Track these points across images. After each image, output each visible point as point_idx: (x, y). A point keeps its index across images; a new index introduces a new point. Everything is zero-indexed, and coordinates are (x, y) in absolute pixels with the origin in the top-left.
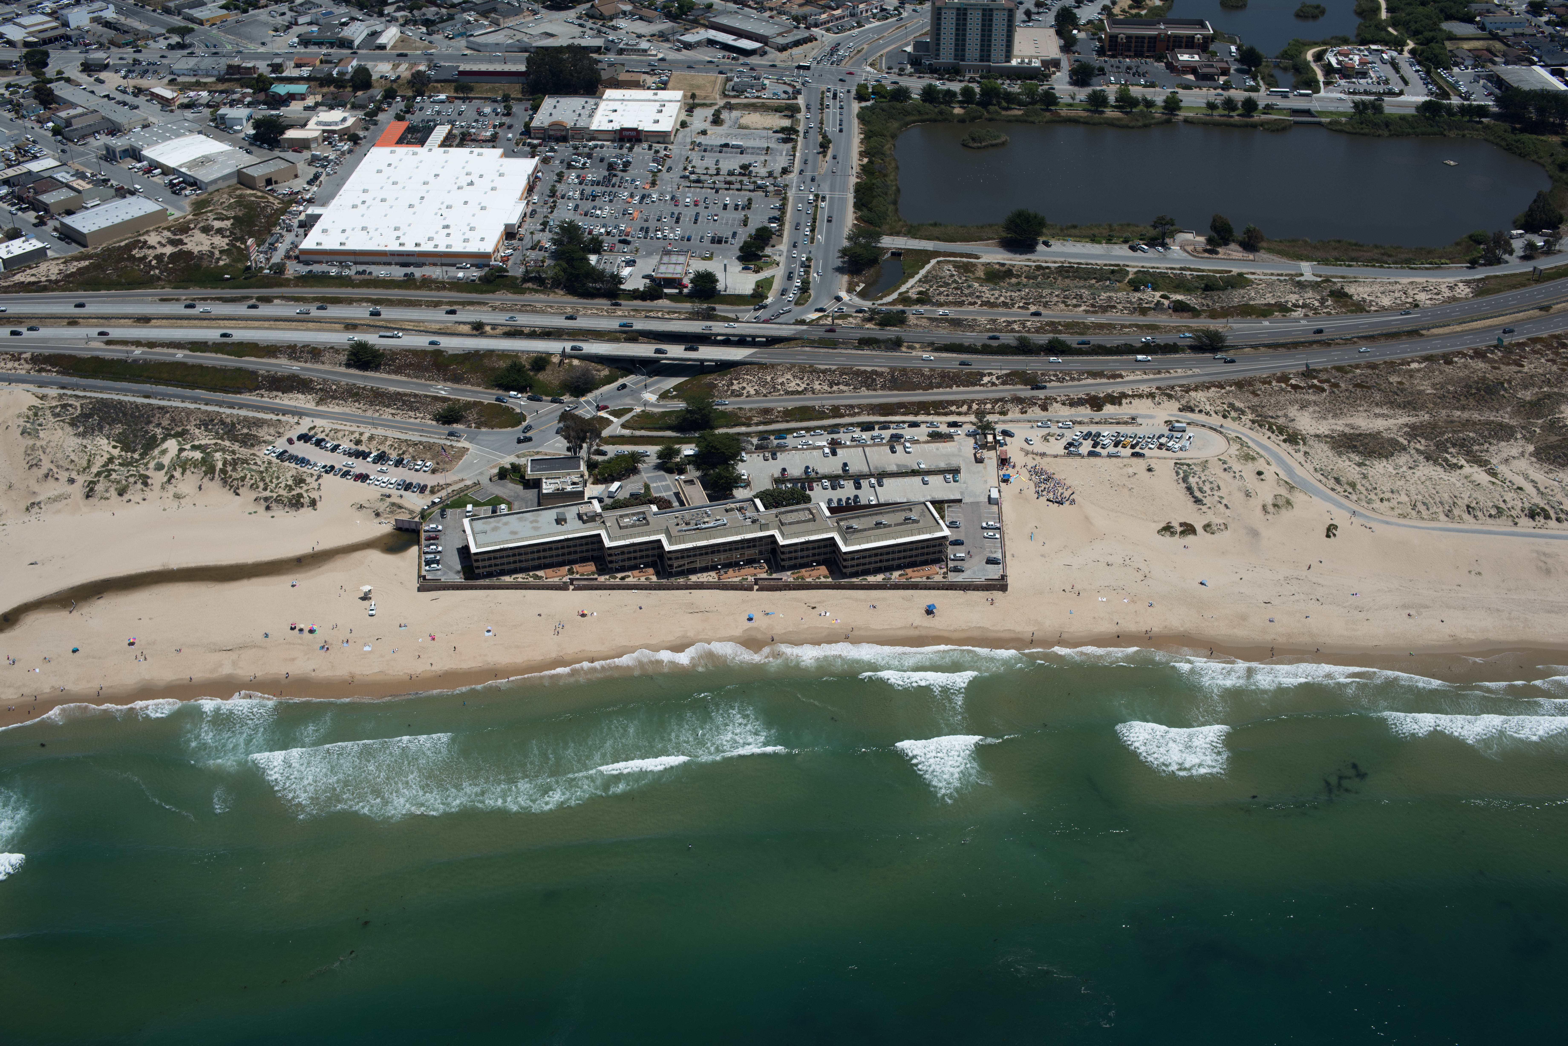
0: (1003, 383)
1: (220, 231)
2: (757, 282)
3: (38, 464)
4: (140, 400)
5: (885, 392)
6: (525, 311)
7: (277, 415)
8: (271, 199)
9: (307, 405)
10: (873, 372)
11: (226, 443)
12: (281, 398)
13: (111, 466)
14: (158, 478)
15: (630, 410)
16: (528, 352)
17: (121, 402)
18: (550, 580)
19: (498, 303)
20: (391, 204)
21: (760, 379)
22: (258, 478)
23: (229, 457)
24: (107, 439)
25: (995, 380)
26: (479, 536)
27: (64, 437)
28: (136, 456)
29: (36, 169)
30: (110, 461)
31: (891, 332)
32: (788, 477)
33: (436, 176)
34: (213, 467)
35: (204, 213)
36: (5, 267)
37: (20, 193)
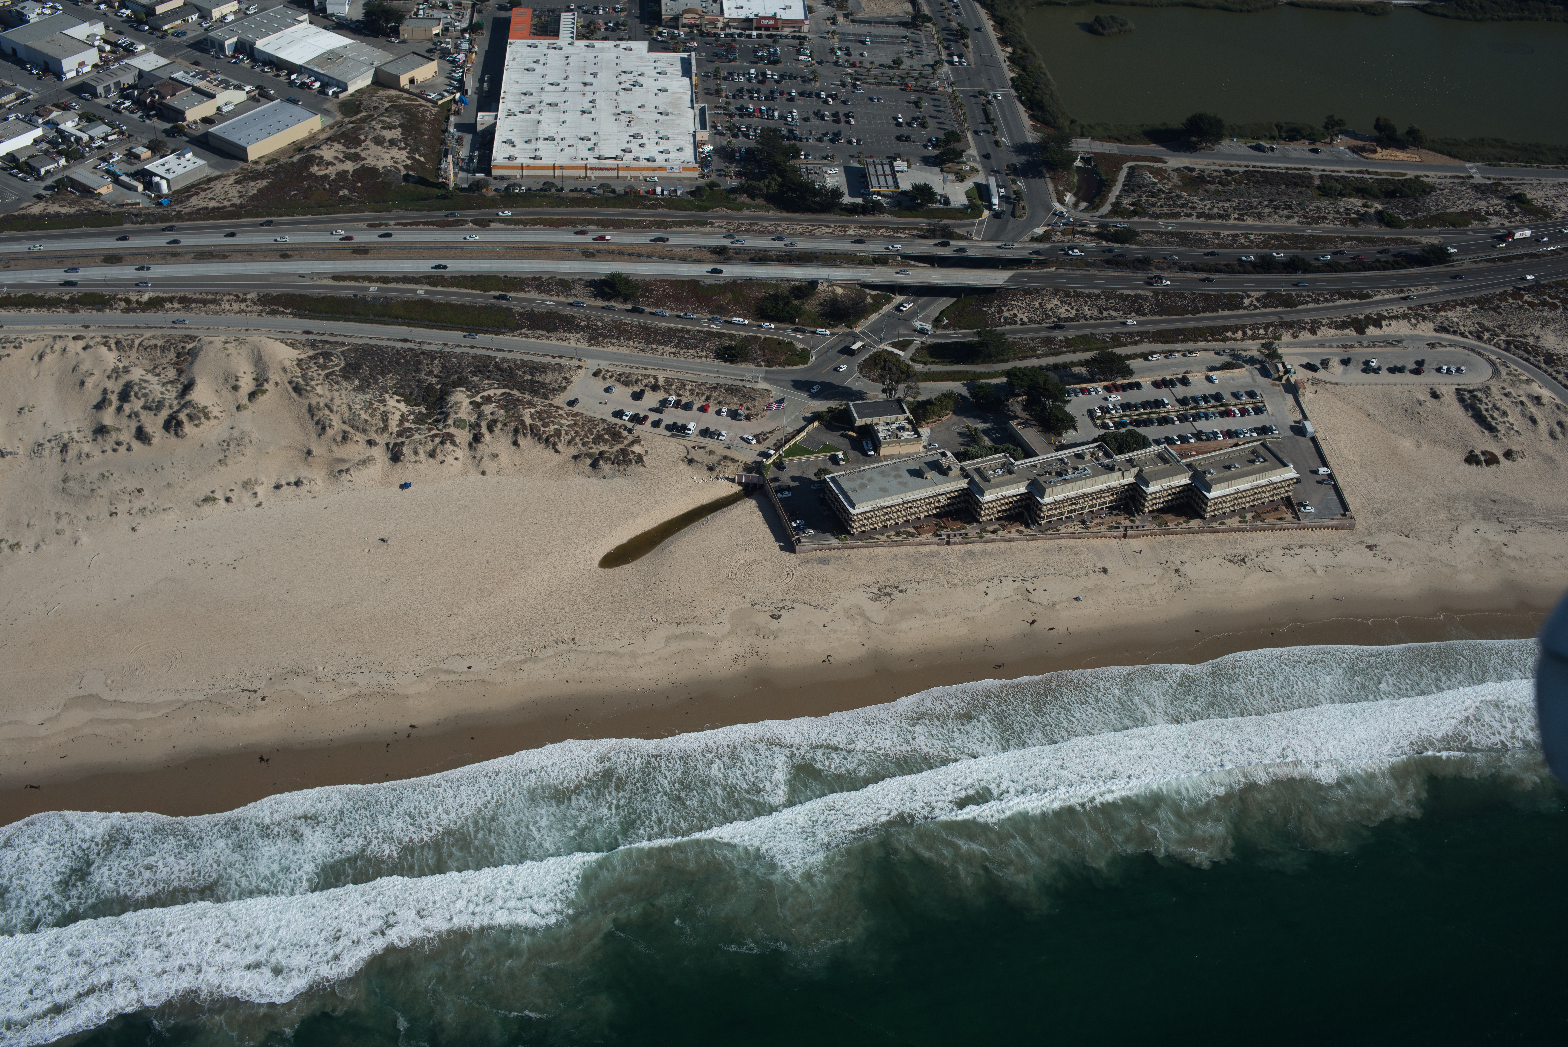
0: (1265, 306)
1: (393, 143)
2: (966, 193)
3: (330, 426)
4: (398, 345)
5: (1157, 318)
6: (755, 231)
7: (554, 357)
8: (423, 102)
9: (580, 346)
10: (1137, 296)
11: (516, 393)
12: (548, 338)
13: (407, 425)
14: (463, 436)
15: (911, 342)
16: (788, 280)
17: (380, 347)
18: (922, 538)
19: (724, 222)
20: (562, 109)
21: (1028, 305)
22: (573, 433)
23: (533, 410)
24: (387, 392)
25: (1255, 303)
26: (851, 495)
27: (343, 392)
28: (424, 410)
29: (147, 68)
30: (403, 419)
31: (1132, 249)
32: (1108, 415)
33: (594, 75)
34: (523, 423)
35: (363, 120)
36: (169, 188)
37: (141, 97)
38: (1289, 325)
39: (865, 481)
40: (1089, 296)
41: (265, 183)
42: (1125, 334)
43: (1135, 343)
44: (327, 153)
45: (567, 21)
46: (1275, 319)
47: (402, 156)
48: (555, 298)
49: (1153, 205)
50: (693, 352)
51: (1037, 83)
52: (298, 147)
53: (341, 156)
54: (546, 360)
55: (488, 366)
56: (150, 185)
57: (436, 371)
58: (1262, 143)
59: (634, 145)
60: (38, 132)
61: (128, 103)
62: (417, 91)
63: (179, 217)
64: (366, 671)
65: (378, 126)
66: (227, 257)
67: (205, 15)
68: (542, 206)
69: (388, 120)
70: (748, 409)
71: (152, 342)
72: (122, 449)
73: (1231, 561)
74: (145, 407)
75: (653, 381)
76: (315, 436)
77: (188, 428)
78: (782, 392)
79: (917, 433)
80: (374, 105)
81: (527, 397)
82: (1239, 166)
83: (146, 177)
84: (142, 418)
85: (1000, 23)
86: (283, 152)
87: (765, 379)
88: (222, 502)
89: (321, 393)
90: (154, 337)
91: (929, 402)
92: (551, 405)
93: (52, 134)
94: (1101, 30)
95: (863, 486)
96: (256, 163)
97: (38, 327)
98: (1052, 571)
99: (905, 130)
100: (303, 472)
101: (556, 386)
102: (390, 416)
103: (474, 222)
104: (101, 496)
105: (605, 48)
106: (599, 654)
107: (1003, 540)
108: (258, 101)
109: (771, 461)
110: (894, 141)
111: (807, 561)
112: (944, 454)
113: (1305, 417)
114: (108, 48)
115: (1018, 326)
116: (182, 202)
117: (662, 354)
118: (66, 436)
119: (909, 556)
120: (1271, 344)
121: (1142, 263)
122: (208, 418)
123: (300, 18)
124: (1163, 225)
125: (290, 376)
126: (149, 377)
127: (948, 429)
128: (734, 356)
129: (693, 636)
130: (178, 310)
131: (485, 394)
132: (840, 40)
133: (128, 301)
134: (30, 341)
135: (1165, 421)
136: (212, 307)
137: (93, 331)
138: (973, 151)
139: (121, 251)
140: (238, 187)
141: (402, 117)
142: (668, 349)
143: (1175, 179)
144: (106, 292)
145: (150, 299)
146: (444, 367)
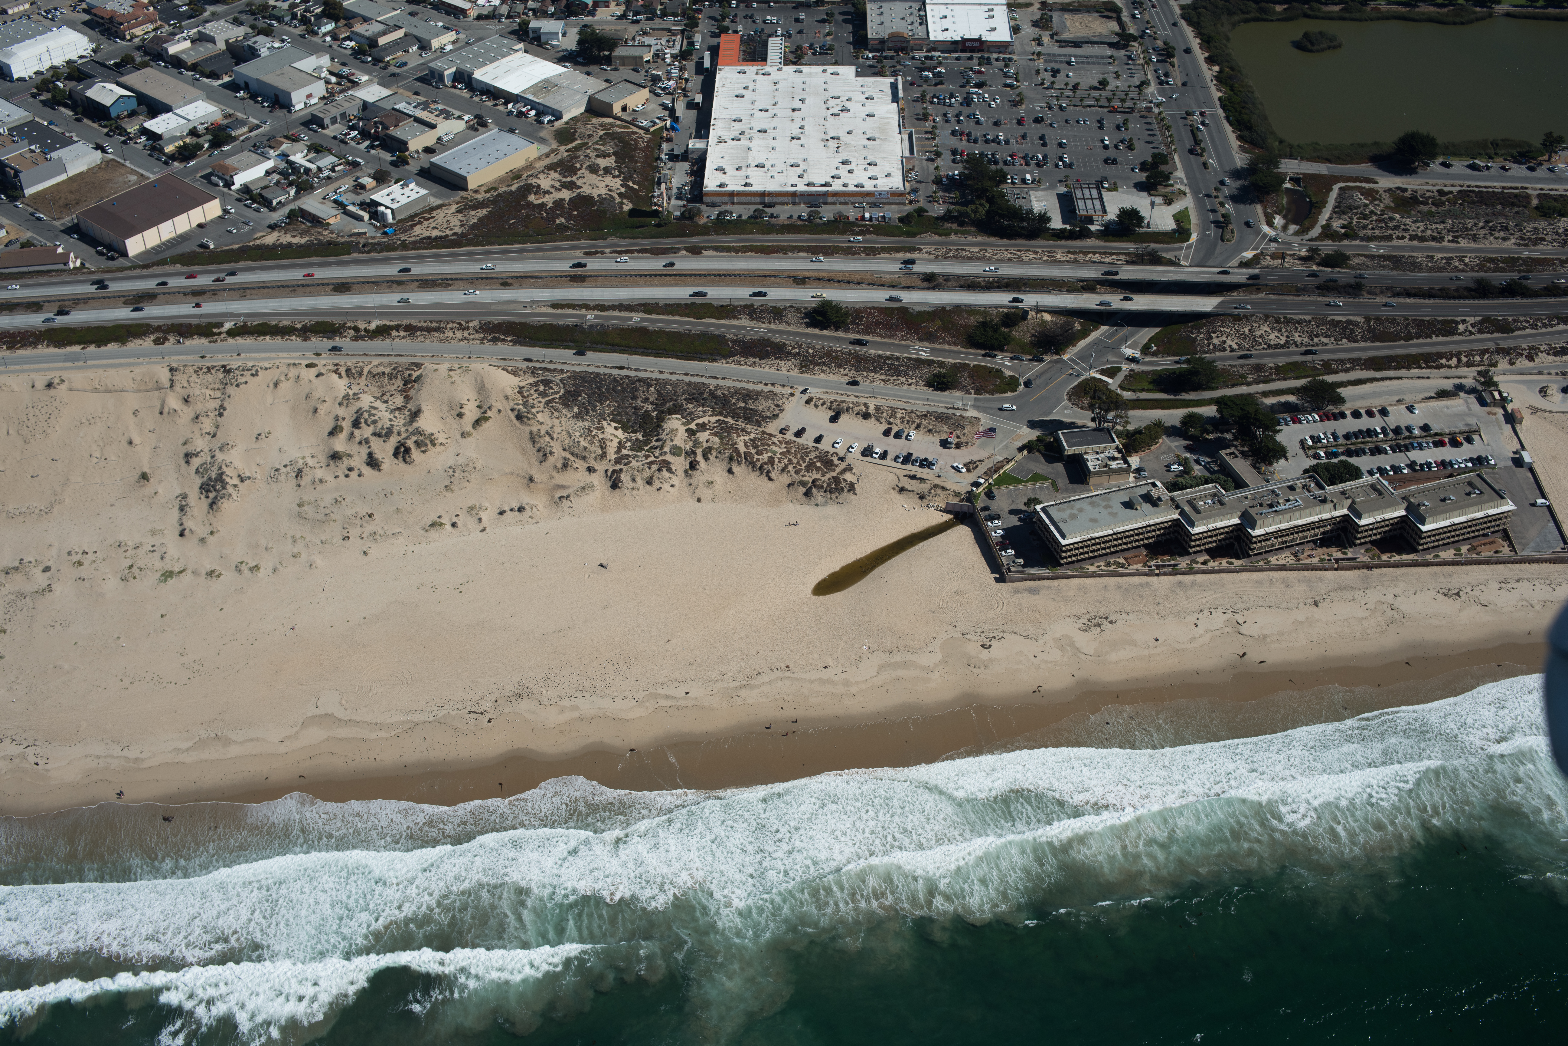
0: (1480, 331)
1: (607, 170)
2: (1174, 216)
3: (551, 453)
4: (616, 372)
5: (1369, 344)
6: (963, 258)
7: (766, 385)
8: (636, 129)
9: (791, 373)
10: (1349, 322)
11: (729, 420)
12: (760, 365)
13: (625, 452)
14: (679, 463)
15: (1119, 369)
16: (997, 307)
17: (598, 375)
18: (1133, 568)
19: (932, 248)
20: (772, 136)
21: (1238, 331)
22: (786, 461)
23: (747, 438)
24: (605, 419)
25: (1470, 328)
26: (1061, 525)
27: (563, 419)
28: (640, 437)
29: (371, 99)
30: (621, 446)
31: (1344, 274)
32: (1319, 445)
33: (803, 100)
34: (737, 451)
35: (577, 148)
36: (394, 218)
37: (366, 128)
38: (1506, 352)
39: (1075, 511)
40: (1299, 322)
41: (484, 212)
42: (1336, 361)
43: (1347, 370)
44: (545, 182)
45: (775, 47)
46: (1492, 346)
47: (616, 183)
48: (767, 325)
49: (1365, 227)
50: (903, 379)
51: (1245, 103)
52: (515, 175)
53: (557, 185)
54: (759, 387)
55: (702, 393)
56: (375, 215)
57: (652, 399)
58: (1476, 161)
59: (843, 171)
60: (269, 164)
61: (354, 133)
62: (629, 119)
63: (404, 246)
64: (587, 695)
65: (593, 155)
66: (449, 285)
67: (424, 46)
68: (753, 233)
69: (603, 148)
70: (958, 437)
71: (380, 370)
72: (354, 475)
73: (1445, 595)
74: (374, 434)
75: (864, 409)
76: (537, 463)
77: (415, 454)
78: (991, 419)
79: (1126, 462)
80: (588, 133)
81: (741, 424)
82: (1453, 186)
83: (372, 207)
84: (372, 444)
85: (1207, 42)
86: (501, 180)
87: (974, 407)
88: (448, 527)
89: (541, 420)
90: (381, 364)
91: (1138, 432)
92: (764, 432)
93: (283, 165)
94: (1309, 47)
95: (1073, 517)
96: (476, 191)
97: (273, 355)
98: (1263, 603)
99: (1112, 153)
100: (526, 499)
101: (769, 414)
102: (608, 443)
103: (687, 249)
104: (334, 521)
105: (813, 73)
106: (812, 681)
107: (1213, 571)
108: (477, 130)
109: (980, 489)
110: (1101, 164)
111: (1017, 591)
112: (1154, 485)
113: (1523, 447)
114: (334, 79)
115: (1227, 353)
116: (406, 231)
117: (872, 382)
118: (301, 461)
119: (1119, 587)
120: (1487, 372)
121: (1354, 289)
122: (434, 445)
123: (516, 48)
124: (1375, 248)
125: (512, 403)
126: (378, 404)
127: (1157, 458)
128: (943, 383)
129: (905, 664)
130: (404, 337)
131: (700, 421)
132: (1046, 61)
133: (356, 329)
134: (266, 369)
135: (1377, 451)
136: (436, 335)
137: (324, 358)
138: (1180, 173)
139: (349, 280)
140: (460, 216)
141: (616, 145)
142: (878, 376)
143: (1387, 200)
144: (336, 320)
145: (377, 327)
146: (659, 394)
